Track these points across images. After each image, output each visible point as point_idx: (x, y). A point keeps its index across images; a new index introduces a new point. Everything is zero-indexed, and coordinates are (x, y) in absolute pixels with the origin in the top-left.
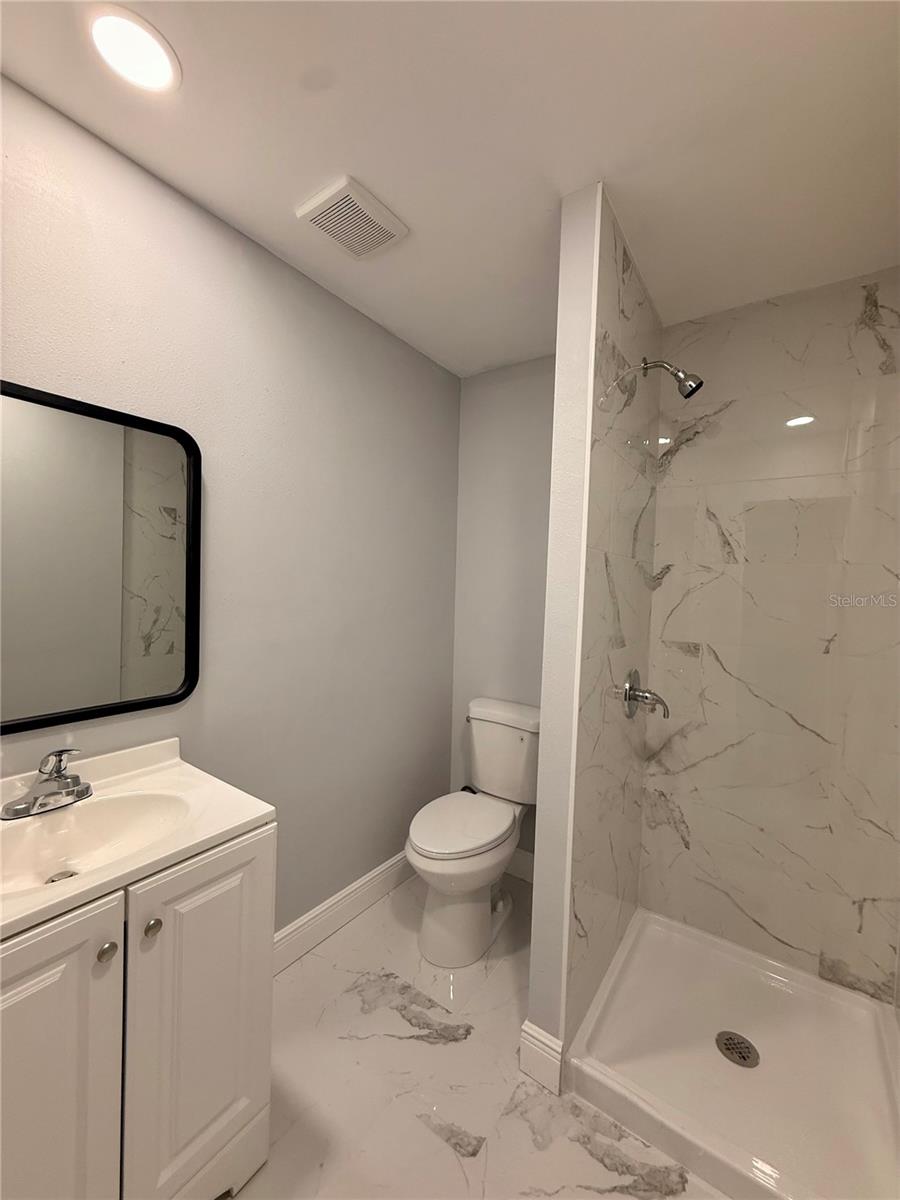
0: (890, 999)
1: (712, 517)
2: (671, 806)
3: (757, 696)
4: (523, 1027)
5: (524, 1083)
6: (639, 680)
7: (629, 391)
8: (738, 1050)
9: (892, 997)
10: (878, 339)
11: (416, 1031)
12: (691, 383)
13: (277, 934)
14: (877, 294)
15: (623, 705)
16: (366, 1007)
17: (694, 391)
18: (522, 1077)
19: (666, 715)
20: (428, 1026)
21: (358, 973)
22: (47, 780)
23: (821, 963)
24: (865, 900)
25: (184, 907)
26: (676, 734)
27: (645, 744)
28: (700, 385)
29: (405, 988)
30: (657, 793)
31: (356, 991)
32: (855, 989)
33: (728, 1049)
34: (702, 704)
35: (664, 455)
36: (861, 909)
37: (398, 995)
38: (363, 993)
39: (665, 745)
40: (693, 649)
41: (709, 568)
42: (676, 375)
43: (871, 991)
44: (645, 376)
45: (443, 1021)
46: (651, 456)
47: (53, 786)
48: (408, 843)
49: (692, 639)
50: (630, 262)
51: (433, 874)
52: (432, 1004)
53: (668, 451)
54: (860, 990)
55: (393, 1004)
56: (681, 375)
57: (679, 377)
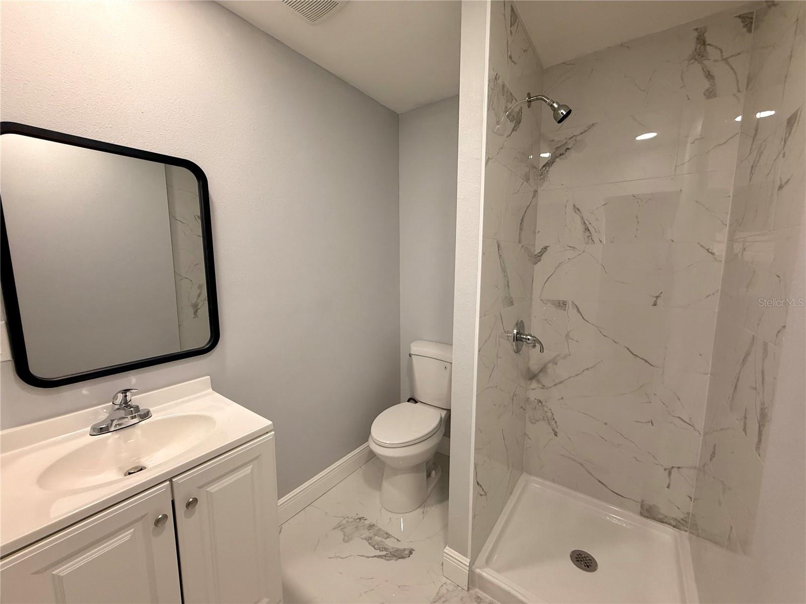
0: (686, 529)
1: (577, 212)
2: (545, 409)
3: (605, 336)
4: (445, 550)
5: (445, 583)
6: (524, 327)
7: (516, 119)
8: (584, 561)
9: (688, 527)
10: (704, 71)
11: (378, 553)
12: (562, 111)
13: (280, 501)
14: (705, 35)
15: (512, 345)
16: (346, 538)
17: (565, 117)
18: (444, 580)
19: (542, 350)
20: (386, 549)
21: (341, 517)
22: (118, 409)
23: (642, 506)
24: (673, 467)
25: (213, 488)
26: (550, 362)
27: (529, 369)
28: (569, 113)
29: (371, 526)
30: (536, 401)
31: (339, 529)
32: (663, 522)
33: (578, 561)
34: (567, 341)
35: (543, 166)
36: (670, 474)
37: (366, 530)
38: (345, 530)
39: (542, 369)
40: (561, 305)
41: (574, 248)
42: (552, 106)
43: (674, 523)
44: (529, 107)
45: (395, 546)
46: (534, 167)
47: (122, 413)
48: (370, 437)
49: (562, 297)
50: (517, 17)
51: (387, 457)
52: (388, 536)
53: (547, 163)
54: (666, 523)
55: (363, 536)
56: (555, 105)
57: (554, 107)
